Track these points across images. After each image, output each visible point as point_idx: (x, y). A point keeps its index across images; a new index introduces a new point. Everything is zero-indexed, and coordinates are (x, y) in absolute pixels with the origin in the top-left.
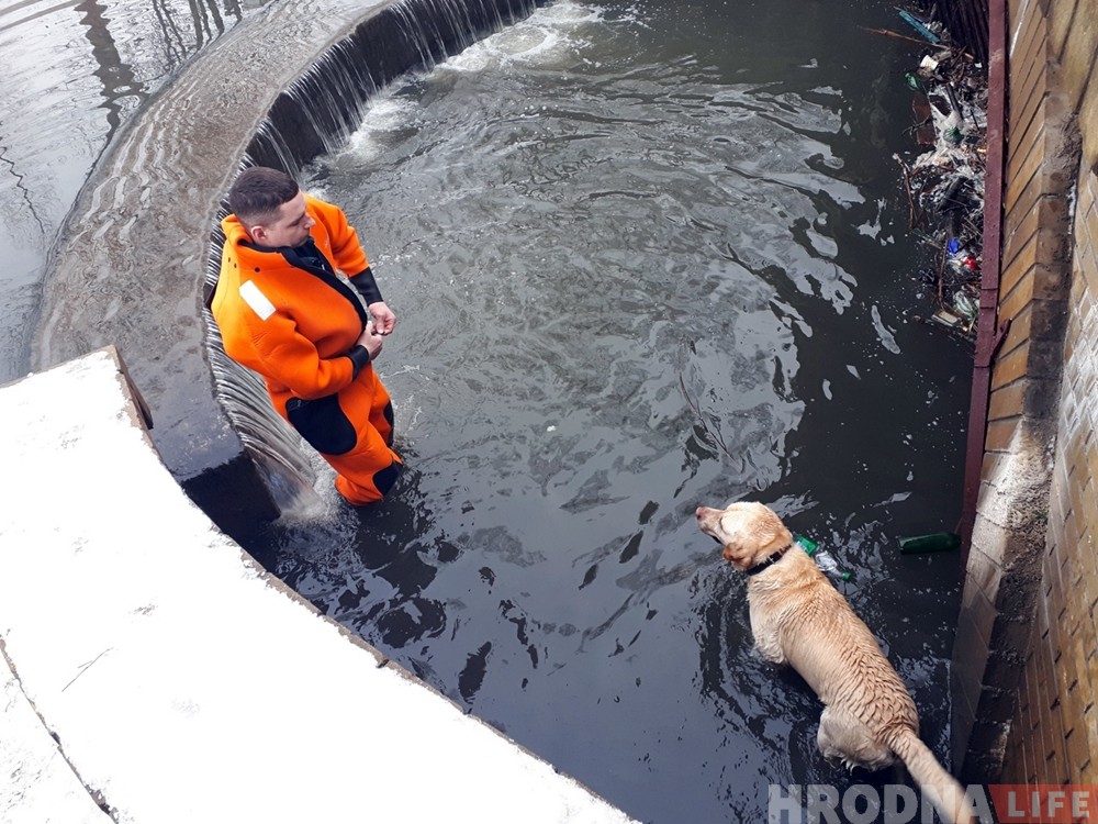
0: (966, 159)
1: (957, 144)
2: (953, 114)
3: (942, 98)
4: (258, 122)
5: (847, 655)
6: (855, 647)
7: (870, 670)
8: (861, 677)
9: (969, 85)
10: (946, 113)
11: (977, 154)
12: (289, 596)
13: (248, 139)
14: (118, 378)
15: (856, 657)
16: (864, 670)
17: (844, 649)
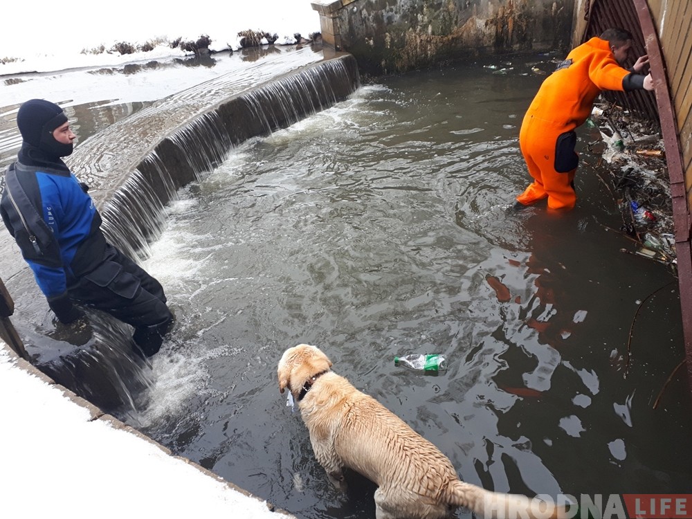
0: (630, 158)
1: (622, 150)
2: (615, 135)
3: (608, 129)
5: (392, 445)
6: (396, 436)
7: (413, 451)
8: (408, 459)
9: (624, 120)
10: (610, 135)
11: (637, 154)
15: (399, 444)
16: (408, 453)
17: (388, 440)
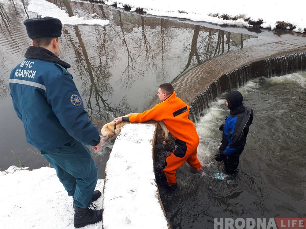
4: (216, 80)
12: (162, 207)
13: (211, 83)
14: (154, 132)
